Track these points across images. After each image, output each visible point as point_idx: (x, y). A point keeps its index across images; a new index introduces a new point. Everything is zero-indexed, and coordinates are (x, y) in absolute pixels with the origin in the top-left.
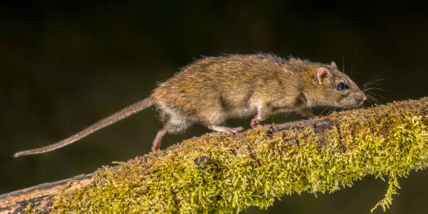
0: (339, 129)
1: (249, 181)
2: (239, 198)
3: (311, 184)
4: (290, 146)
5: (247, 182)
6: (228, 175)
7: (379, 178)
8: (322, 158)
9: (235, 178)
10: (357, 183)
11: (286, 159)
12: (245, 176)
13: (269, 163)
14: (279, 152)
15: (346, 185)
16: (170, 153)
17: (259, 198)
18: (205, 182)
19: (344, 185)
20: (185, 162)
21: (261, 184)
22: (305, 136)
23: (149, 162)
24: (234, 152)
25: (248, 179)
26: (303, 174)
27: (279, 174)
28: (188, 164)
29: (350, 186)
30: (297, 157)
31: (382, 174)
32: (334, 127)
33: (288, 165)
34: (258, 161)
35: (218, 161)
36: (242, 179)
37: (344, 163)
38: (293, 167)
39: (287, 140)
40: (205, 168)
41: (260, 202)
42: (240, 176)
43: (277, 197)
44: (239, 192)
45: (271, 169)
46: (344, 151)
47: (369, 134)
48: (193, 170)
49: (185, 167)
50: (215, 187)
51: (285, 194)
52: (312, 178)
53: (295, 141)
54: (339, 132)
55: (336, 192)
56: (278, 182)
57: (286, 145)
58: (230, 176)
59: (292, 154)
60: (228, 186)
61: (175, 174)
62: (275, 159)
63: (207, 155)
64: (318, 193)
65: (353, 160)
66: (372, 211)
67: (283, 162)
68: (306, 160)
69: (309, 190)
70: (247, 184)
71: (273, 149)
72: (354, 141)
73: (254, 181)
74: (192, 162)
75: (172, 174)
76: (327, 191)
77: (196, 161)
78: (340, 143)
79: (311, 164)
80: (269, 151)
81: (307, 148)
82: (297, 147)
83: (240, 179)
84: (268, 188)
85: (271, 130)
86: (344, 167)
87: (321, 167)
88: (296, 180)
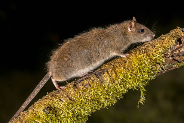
0: (108, 72)
1: (73, 112)
2: (70, 121)
3: (103, 103)
4: (87, 88)
5: (72, 113)
6: (62, 112)
7: (135, 89)
8: (104, 89)
9: (65, 113)
10: (125, 96)
11: (87, 95)
12: (70, 110)
13: (79, 100)
14: (83, 93)
15: (120, 98)
16: (30, 111)
17: (80, 118)
18: (51, 120)
19: (119, 99)
20: (39, 113)
21: (79, 112)
22: (93, 81)
23: (22, 118)
24: (61, 100)
25: (72, 111)
26: (96, 100)
27: (86, 104)
28: (41, 113)
29: (122, 98)
30: (92, 93)
31: (136, 87)
32: (106, 72)
33: (89, 98)
34: (74, 101)
35: (55, 107)
36: (69, 112)
37: (116, 88)
38: (92, 98)
39: (85, 86)
40: (49, 112)
41: (81, 120)
42: (67, 111)
43: (89, 115)
44: (70, 119)
45: (81, 102)
46: (114, 82)
47: (123, 70)
48: (44, 115)
49: (40, 115)
50: (57, 121)
51: (92, 112)
52: (103, 101)
53: (88, 85)
54: (108, 74)
55: (116, 103)
56: (87, 108)
57: (85, 88)
58: (63, 113)
59: (89, 92)
60: (63, 117)
61: (36, 120)
62: (82, 97)
63: (49, 106)
64: (108, 107)
65: (120, 85)
66: (138, 107)
67: (86, 98)
68: (97, 92)
69: (103, 106)
70: (72, 114)
71: (79, 92)
72: (117, 76)
73: (75, 111)
74: (42, 112)
75: (35, 121)
76: (112, 104)
77: (44, 111)
78: (111, 79)
79: (100, 94)
80: (78, 94)
81: (95, 87)
82: (91, 88)
83: (68, 112)
84: (83, 112)
85: (75, 84)
86: (116, 90)
87: (105, 94)
88: (95, 104)
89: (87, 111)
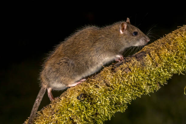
0: (150, 55)
1: (110, 99)
2: (108, 110)
3: (145, 90)
4: (127, 73)
5: (109, 100)
6: (98, 100)
7: (180, 74)
8: (146, 73)
9: (102, 100)
10: (169, 81)
11: (126, 81)
12: (107, 97)
13: (118, 86)
14: (121, 78)
15: (164, 84)
16: (62, 98)
17: (119, 107)
18: (86, 108)
19: (163, 85)
20: (72, 100)
21: (118, 99)
22: (133, 65)
23: (53, 107)
24: (97, 87)
25: (109, 98)
26: (137, 85)
27: (125, 90)
28: (74, 101)
29: (166, 83)
30: (132, 78)
31: (182, 72)
32: (148, 55)
33: (129, 84)
34: (112, 87)
35: (90, 94)
36: (106, 99)
37: (159, 72)
38: (132, 84)
39: (124, 70)
40: (84, 100)
41: (120, 109)
42: (104, 98)
43: (128, 103)
44: (107, 107)
45: (120, 88)
46: (157, 66)
47: (167, 52)
48: (78, 103)
49: (73, 103)
50: (93, 109)
51: (132, 100)
52: (144, 87)
53: (128, 69)
54: (151, 56)
55: (159, 90)
56: (126, 95)
57: (124, 73)
58: (99, 100)
59: (129, 77)
60: (99, 106)
61: (69, 109)
62: (120, 83)
63: (83, 92)
64: (150, 93)
65: (163, 69)
66: (185, 94)
67: (126, 83)
68: (137, 77)
69: (144, 93)
70: (110, 101)
71: (118, 77)
72: (160, 59)
73: (113, 99)
74: (76, 99)
75: (67, 109)
76: (154, 91)
77: (78, 98)
78: (153, 62)
79: (141, 79)
80: (116, 79)
81: (136, 71)
82: (131, 72)
83: (105, 100)
84: (122, 100)
85: (113, 68)
86: (160, 75)
87: (147, 79)
88: (136, 90)
89: (127, 98)
